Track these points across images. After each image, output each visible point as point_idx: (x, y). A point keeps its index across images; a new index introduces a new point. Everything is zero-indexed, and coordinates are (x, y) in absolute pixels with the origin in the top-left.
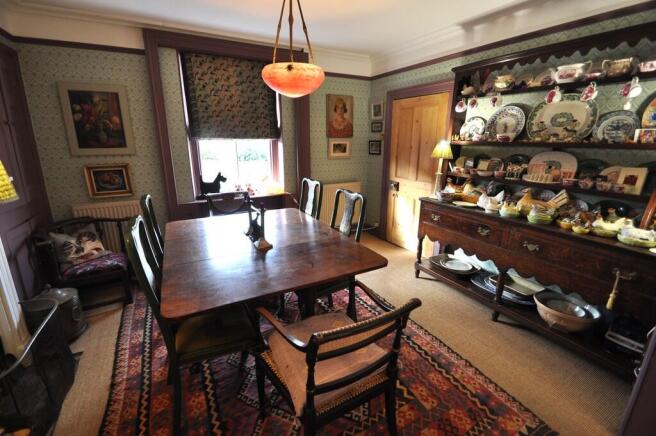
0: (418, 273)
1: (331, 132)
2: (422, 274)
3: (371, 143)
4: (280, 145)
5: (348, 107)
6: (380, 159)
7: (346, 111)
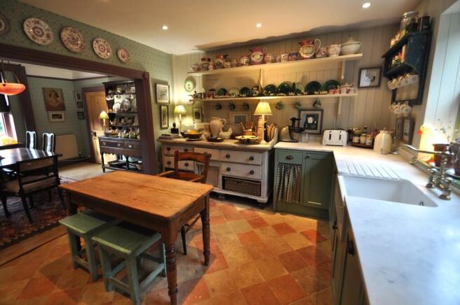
0: (104, 170)
1: (49, 108)
2: (106, 170)
3: (78, 113)
4: (11, 117)
5: (59, 95)
6: (85, 121)
7: (58, 96)
